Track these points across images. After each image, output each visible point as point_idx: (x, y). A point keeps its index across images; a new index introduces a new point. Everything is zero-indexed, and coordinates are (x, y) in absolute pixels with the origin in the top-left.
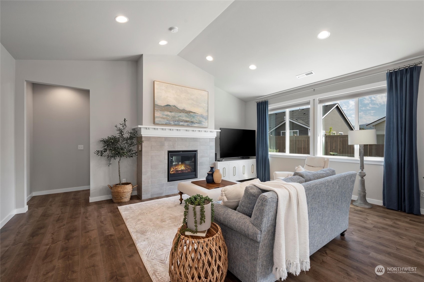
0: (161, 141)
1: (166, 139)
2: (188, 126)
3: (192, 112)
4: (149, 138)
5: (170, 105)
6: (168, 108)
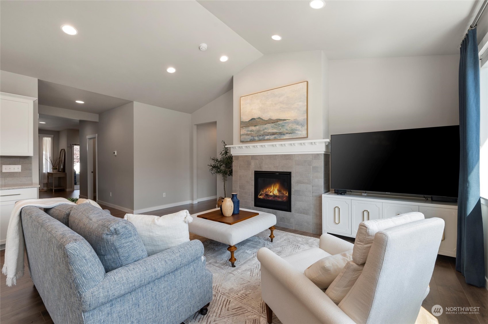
0: (248, 159)
1: (253, 157)
2: (275, 139)
3: (280, 120)
4: (237, 157)
5: (254, 119)
6: (253, 122)
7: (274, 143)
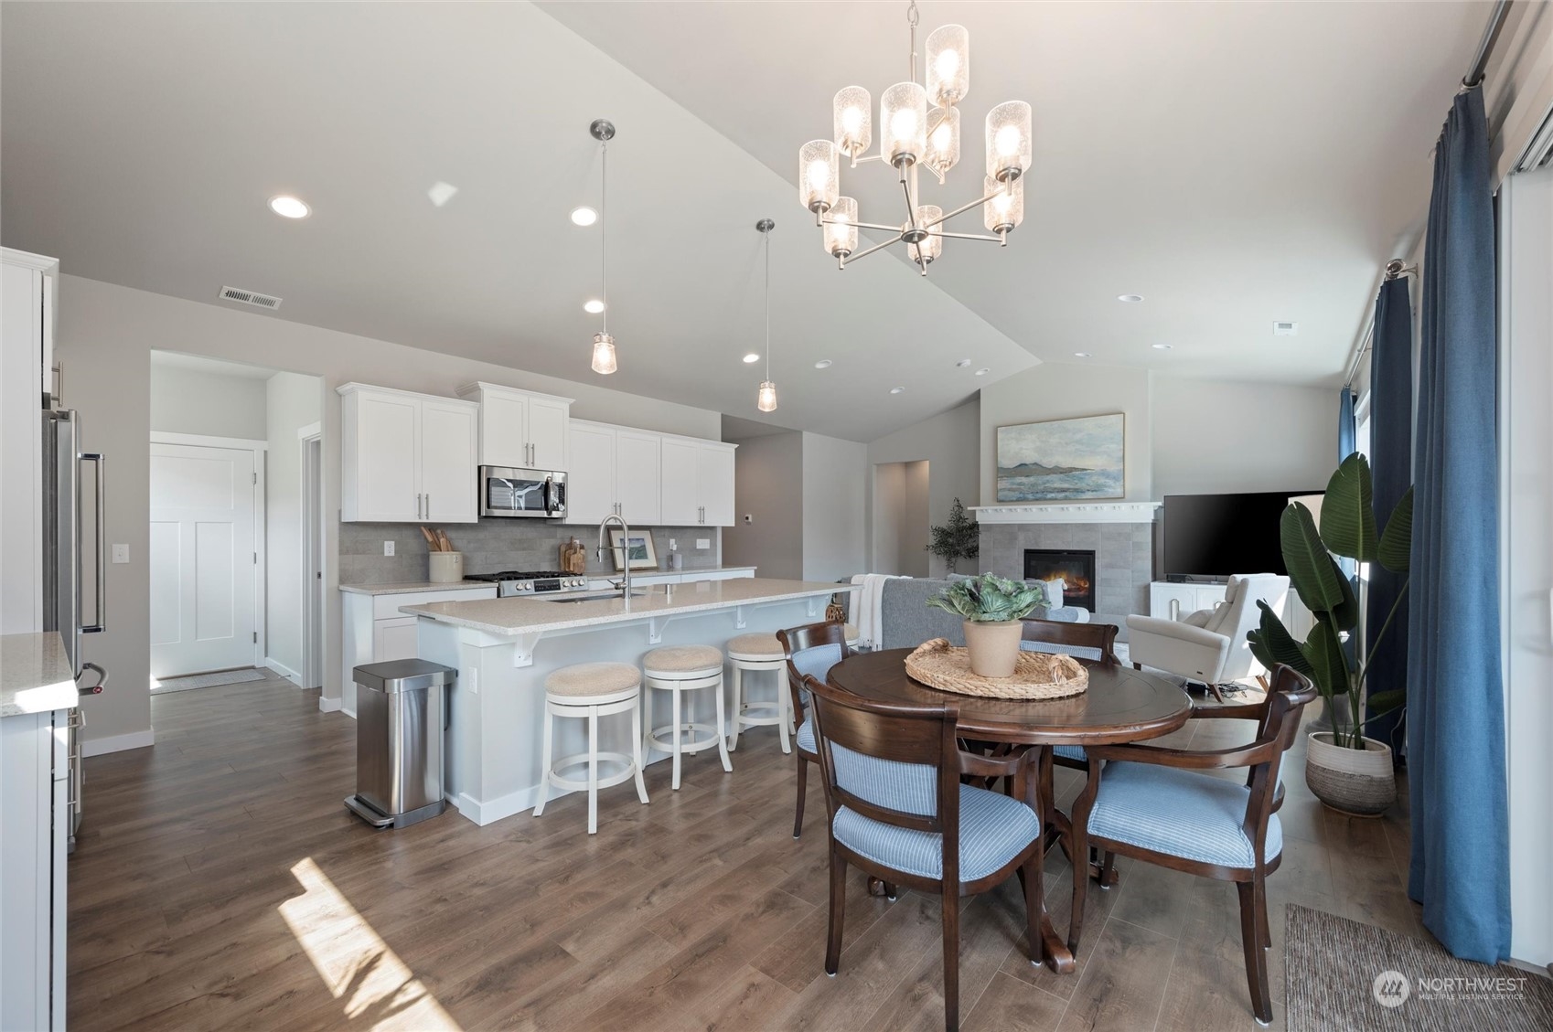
0: (1010, 531)
1: (1022, 527)
2: (1066, 499)
3: (1076, 469)
4: (989, 527)
5: (1026, 465)
6: (1023, 469)
7: (1065, 506)
